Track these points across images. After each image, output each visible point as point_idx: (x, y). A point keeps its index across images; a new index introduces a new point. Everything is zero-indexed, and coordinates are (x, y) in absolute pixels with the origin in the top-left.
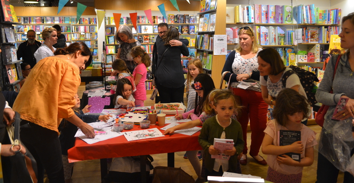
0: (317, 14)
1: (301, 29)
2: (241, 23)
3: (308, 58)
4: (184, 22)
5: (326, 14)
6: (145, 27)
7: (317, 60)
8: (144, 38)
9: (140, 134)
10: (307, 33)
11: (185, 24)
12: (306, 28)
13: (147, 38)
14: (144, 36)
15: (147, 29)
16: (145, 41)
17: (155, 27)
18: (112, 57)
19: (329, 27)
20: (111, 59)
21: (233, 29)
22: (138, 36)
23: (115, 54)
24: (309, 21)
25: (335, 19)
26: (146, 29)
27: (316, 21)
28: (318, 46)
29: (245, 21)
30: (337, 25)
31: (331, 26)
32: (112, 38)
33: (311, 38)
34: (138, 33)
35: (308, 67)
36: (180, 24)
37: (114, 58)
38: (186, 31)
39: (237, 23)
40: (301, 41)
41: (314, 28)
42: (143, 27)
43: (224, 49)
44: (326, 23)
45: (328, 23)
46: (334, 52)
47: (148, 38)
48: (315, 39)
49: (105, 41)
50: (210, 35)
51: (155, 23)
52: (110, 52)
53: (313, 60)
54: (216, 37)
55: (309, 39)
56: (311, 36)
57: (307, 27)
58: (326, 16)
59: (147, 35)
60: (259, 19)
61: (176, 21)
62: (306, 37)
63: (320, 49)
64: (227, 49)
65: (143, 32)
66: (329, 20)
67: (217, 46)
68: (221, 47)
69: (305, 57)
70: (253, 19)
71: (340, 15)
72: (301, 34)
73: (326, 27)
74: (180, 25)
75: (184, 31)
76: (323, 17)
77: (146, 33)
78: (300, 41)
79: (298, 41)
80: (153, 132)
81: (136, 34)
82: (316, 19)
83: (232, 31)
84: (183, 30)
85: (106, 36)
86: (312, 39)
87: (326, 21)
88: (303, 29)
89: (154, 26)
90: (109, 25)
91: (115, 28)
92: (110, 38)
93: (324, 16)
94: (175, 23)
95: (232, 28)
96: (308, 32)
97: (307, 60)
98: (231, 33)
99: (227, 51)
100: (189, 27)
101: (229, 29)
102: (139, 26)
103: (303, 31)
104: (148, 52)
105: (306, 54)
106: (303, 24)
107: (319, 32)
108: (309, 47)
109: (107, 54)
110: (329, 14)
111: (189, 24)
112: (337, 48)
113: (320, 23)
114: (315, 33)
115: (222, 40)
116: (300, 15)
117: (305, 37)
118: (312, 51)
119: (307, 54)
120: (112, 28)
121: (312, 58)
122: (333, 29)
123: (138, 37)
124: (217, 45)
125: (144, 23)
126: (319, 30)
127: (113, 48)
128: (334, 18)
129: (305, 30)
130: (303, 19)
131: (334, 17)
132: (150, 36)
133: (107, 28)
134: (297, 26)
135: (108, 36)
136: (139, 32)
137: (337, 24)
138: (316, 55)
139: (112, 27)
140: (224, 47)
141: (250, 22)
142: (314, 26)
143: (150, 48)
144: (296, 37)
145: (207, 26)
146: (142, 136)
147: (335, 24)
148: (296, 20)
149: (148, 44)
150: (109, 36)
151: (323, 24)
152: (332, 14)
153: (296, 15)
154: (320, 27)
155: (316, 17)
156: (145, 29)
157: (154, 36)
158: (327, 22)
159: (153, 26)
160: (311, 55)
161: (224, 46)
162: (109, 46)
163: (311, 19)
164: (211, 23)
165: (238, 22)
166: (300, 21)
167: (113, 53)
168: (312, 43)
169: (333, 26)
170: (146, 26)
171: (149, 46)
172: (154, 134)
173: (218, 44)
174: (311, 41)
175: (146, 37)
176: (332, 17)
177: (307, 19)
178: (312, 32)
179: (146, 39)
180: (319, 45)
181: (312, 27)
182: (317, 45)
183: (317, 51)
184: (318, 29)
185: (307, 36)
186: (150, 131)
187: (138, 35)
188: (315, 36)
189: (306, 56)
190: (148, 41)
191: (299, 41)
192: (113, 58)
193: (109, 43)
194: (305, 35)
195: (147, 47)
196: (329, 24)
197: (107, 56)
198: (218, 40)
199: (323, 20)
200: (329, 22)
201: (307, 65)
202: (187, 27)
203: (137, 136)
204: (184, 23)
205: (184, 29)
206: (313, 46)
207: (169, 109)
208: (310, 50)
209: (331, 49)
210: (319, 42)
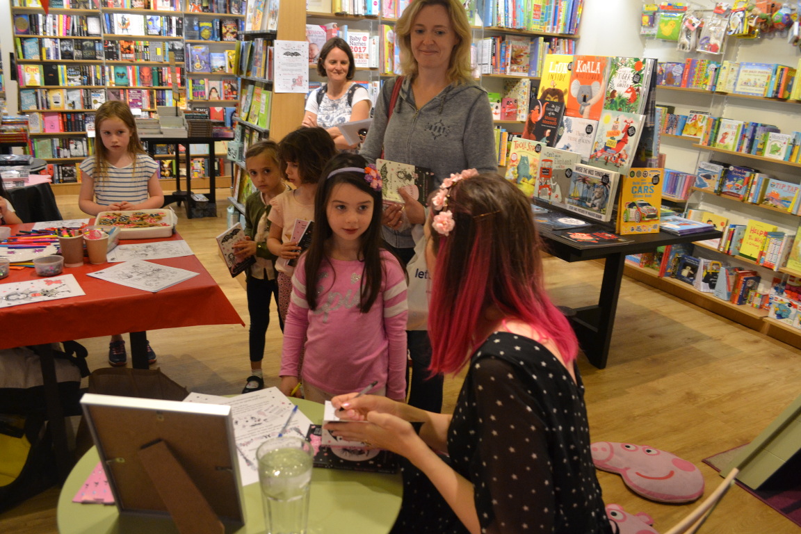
0: (530, 7)
1: (489, 41)
2: (347, 15)
3: (503, 109)
4: (228, 11)
5: (551, 6)
6: (123, 18)
7: (522, 117)
8: (122, 46)
9: (21, 290)
10: (503, 50)
11: (228, 15)
12: (503, 39)
13: (129, 48)
14: (122, 42)
15: (129, 24)
16: (124, 55)
17: (151, 20)
18: (36, 94)
19: (554, 40)
20: (34, 101)
21: (328, 29)
22: (105, 41)
23: (43, 86)
24: (510, 21)
25: (569, 21)
26: (127, 22)
27: (526, 22)
28: (527, 84)
29: (356, 10)
30: (572, 36)
31: (560, 37)
32: (34, 43)
33: (511, 63)
34: (104, 32)
35: (500, 130)
36: (215, 14)
37: (42, 97)
38: (233, 33)
39: (337, 14)
40: (488, 70)
41: (520, 40)
42: (117, 18)
43: (300, 77)
44: (548, 31)
45: (553, 29)
46: (549, 96)
47: (132, 47)
48: (522, 66)
49: (13, 51)
50: (267, 40)
51: (149, 7)
52: (31, 81)
53: (512, 115)
54: (279, 46)
55: (507, 65)
56: (512, 58)
57: (507, 36)
58: (550, 13)
59: (129, 39)
60: (392, 7)
61: (207, 7)
62: (500, 60)
63: (529, 89)
64: (307, 79)
65: (118, 32)
66: (554, 24)
67: (283, 70)
68: (294, 72)
69: (497, 107)
70: (377, 7)
71: (580, 12)
72: (490, 51)
73: (548, 38)
74: (217, 17)
75: (226, 33)
76: (543, 14)
77: (125, 33)
78: (486, 69)
79: (482, 69)
80: (58, 285)
81: (100, 35)
82: (526, 18)
83: (325, 33)
84: (224, 30)
85: (15, 38)
86: (515, 67)
87: (549, 24)
88: (494, 40)
89: (149, 17)
90: (23, 7)
91: (40, 16)
92: (27, 44)
93: (545, 12)
94: (203, 11)
95: (325, 27)
96: (506, 49)
97: (499, 115)
98: (322, 38)
99: (307, 84)
100: (240, 23)
101: (316, 28)
102: (107, 16)
103: (494, 44)
104: (134, 83)
105: (498, 102)
106: (495, 27)
107: (531, 49)
108: (509, 84)
109: (21, 87)
110: (556, 8)
111: (241, 16)
112: (556, 87)
113: (535, 28)
114: (522, 51)
115: (297, 54)
116: (491, 6)
117: (498, 59)
118: (512, 95)
119: (500, 100)
120: (30, 16)
121: (512, 110)
122: (563, 46)
123: (106, 43)
124: (285, 67)
125: (120, 8)
126: (531, 45)
127: (38, 71)
128: (566, 19)
129: (500, 42)
130: (496, 16)
131: (567, 15)
132: (137, 42)
133: (18, 15)
134: (481, 32)
135: (21, 38)
136: (106, 30)
137: (571, 34)
138: (520, 104)
139: (32, 13)
140: (301, 74)
141: (369, 13)
142: (521, 34)
143: (137, 75)
144: (480, 58)
145: (261, 16)
146: (22, 296)
147: (567, 33)
148: (482, 17)
149: (132, 64)
150: (25, 39)
151: (542, 32)
152: (562, 10)
153: (483, 4)
154: (534, 37)
155: (526, 14)
156: (124, 24)
157: (147, 43)
158: (550, 27)
159: (145, 17)
160: (508, 103)
161: (300, 70)
162: (26, 66)
163: (514, 16)
164: (271, 9)
165: (338, 11)
166: (490, 20)
167: (38, 84)
168: (515, 74)
169: (564, 38)
170: (127, 16)
171: (137, 68)
172: (60, 289)
173: (284, 64)
174: (512, 70)
175: (126, 45)
176: (562, 17)
177: (506, 17)
178: (515, 49)
179: (128, 51)
180: (527, 80)
181: (516, 37)
182: (523, 80)
183: (522, 95)
184: (530, 43)
185: (505, 58)
186: (49, 283)
187: (104, 37)
188: (523, 59)
189: (499, 105)
190: (131, 56)
191: (484, 69)
192: (40, 99)
193: (24, 57)
194: (498, 54)
195: (130, 71)
196: (555, 32)
197: (22, 93)
198: (287, 54)
199: (541, 21)
200: (555, 27)
201: (498, 127)
202: (234, 24)
203: (7, 298)
204: (226, 12)
205: (226, 27)
206: (516, 81)
207: (134, 224)
208: (509, 91)
209: (543, 89)
210: (529, 74)
